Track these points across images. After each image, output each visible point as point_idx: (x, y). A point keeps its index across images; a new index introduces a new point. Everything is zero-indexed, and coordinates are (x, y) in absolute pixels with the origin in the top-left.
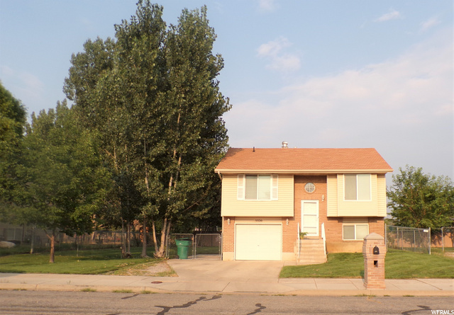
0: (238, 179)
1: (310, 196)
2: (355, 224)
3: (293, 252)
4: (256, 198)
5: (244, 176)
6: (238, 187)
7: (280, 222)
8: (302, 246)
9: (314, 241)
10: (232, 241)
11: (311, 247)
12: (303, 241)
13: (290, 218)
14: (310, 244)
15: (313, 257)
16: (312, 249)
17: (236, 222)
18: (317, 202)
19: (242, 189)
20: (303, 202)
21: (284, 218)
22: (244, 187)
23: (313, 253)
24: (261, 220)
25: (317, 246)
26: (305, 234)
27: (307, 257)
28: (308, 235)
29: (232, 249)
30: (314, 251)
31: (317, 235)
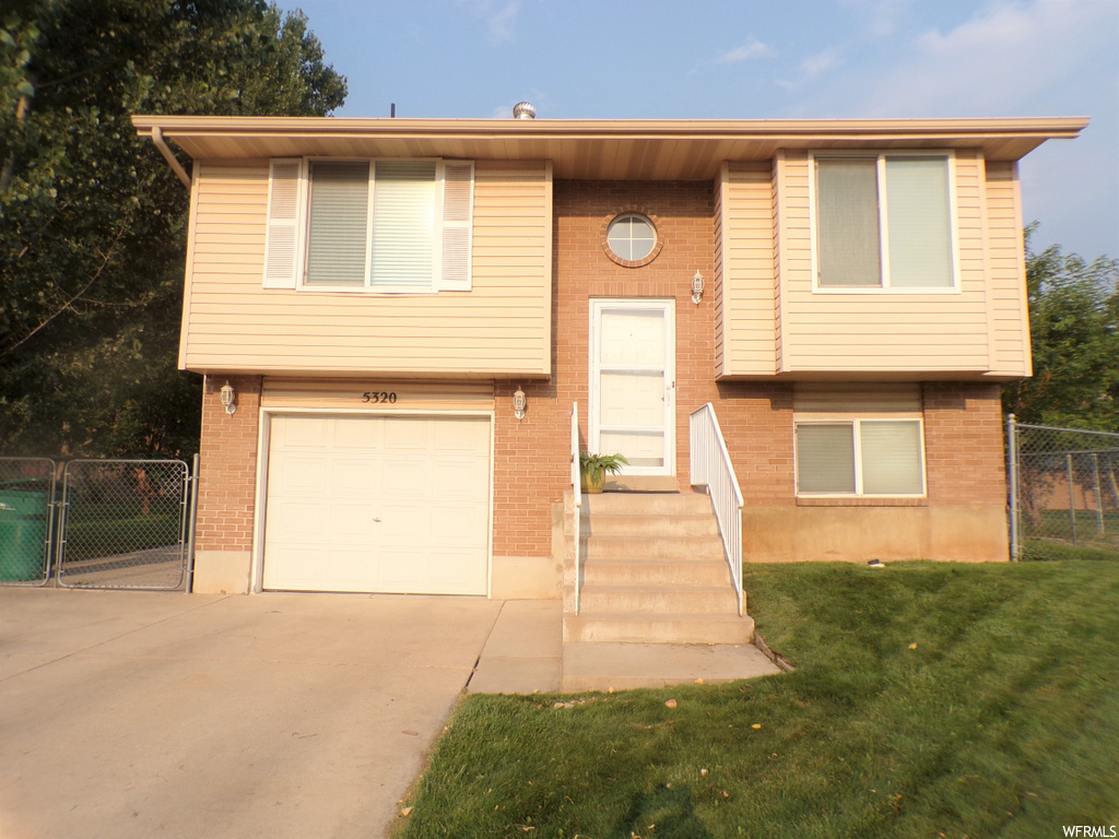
0: (270, 186)
1: (633, 280)
2: (857, 420)
3: (548, 554)
4: (361, 281)
5: (304, 171)
6: (271, 222)
7: (486, 406)
8: (595, 528)
9: (658, 504)
10: (247, 494)
11: (649, 540)
12: (598, 503)
13: (534, 385)
14: (640, 519)
15: (660, 605)
16: (654, 550)
17: (270, 404)
18: (669, 306)
19: (289, 231)
20: (596, 305)
21: (502, 385)
22: (298, 222)
23: (656, 578)
24: (393, 397)
25: (679, 529)
26: (610, 464)
27: (624, 604)
28: (624, 471)
29: (244, 536)
30: (662, 563)
31: (669, 469)
